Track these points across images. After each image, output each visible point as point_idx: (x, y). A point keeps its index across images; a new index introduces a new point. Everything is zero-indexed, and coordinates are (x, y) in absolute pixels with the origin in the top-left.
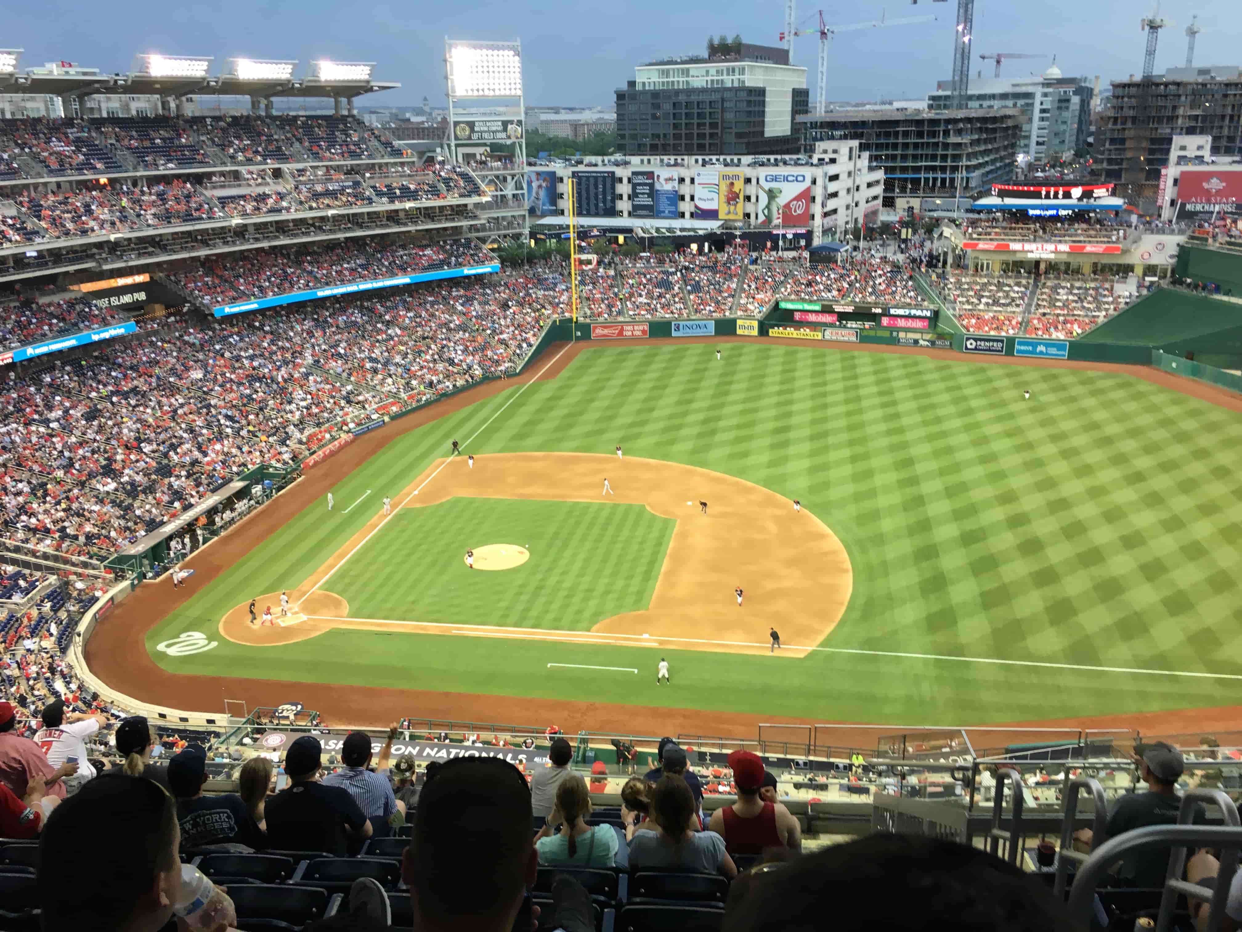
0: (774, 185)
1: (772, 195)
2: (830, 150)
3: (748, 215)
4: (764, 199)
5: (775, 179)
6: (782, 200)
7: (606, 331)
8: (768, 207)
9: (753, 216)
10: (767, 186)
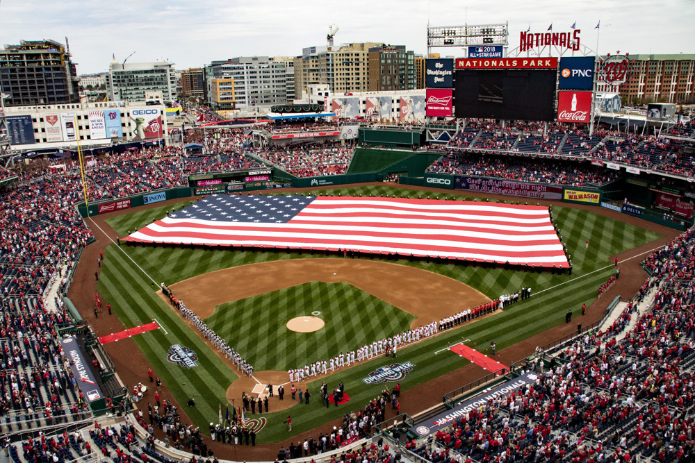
0: (139, 116)
1: (138, 122)
2: (154, 97)
3: (125, 135)
4: (134, 125)
5: (139, 113)
6: (145, 125)
7: (107, 208)
8: (137, 129)
9: (128, 135)
10: (135, 117)
